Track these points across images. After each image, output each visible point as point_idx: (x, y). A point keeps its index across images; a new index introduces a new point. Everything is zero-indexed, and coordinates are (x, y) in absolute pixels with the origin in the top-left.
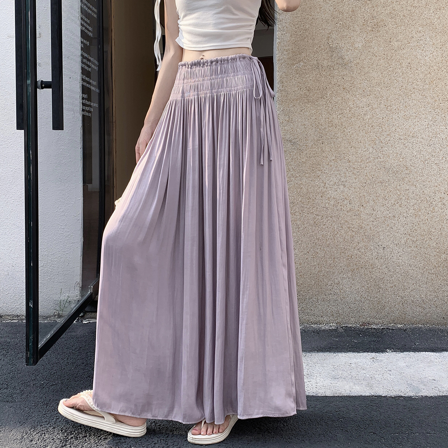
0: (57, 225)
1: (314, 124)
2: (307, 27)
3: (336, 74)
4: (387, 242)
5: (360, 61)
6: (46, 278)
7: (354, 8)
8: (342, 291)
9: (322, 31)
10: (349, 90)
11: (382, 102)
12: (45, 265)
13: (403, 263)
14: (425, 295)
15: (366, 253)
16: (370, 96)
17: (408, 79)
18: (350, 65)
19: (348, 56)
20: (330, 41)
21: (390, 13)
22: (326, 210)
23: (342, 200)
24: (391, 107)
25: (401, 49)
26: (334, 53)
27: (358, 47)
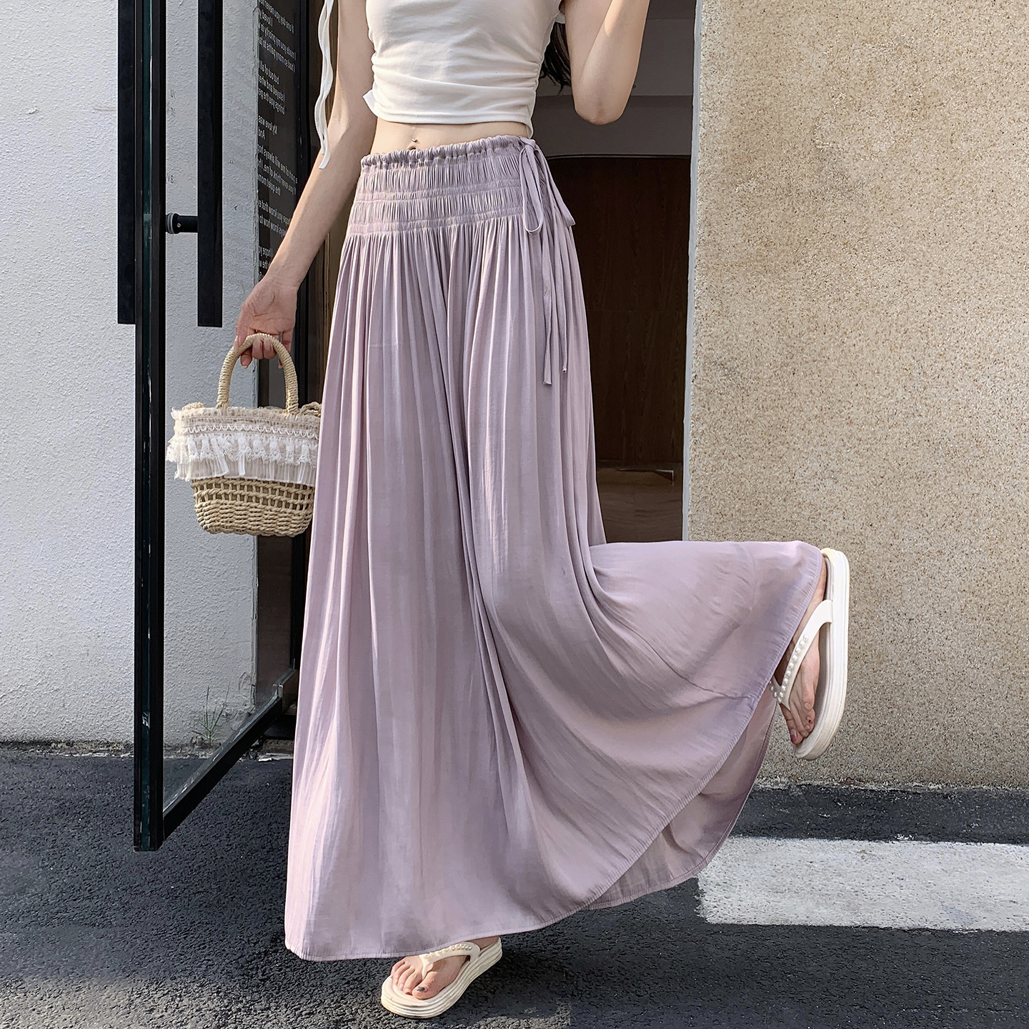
1: (777, 323)
2: (768, 102)
3: (829, 209)
4: (918, 607)
5: (882, 183)
7: (874, 64)
9: (800, 112)
10: (856, 247)
11: (930, 276)
13: (953, 654)
16: (904, 262)
17: (989, 226)
18: (860, 191)
19: (856, 171)
20: (818, 135)
21: (954, 76)
24: (950, 289)
25: (976, 157)
26: (826, 163)
27: (880, 151)
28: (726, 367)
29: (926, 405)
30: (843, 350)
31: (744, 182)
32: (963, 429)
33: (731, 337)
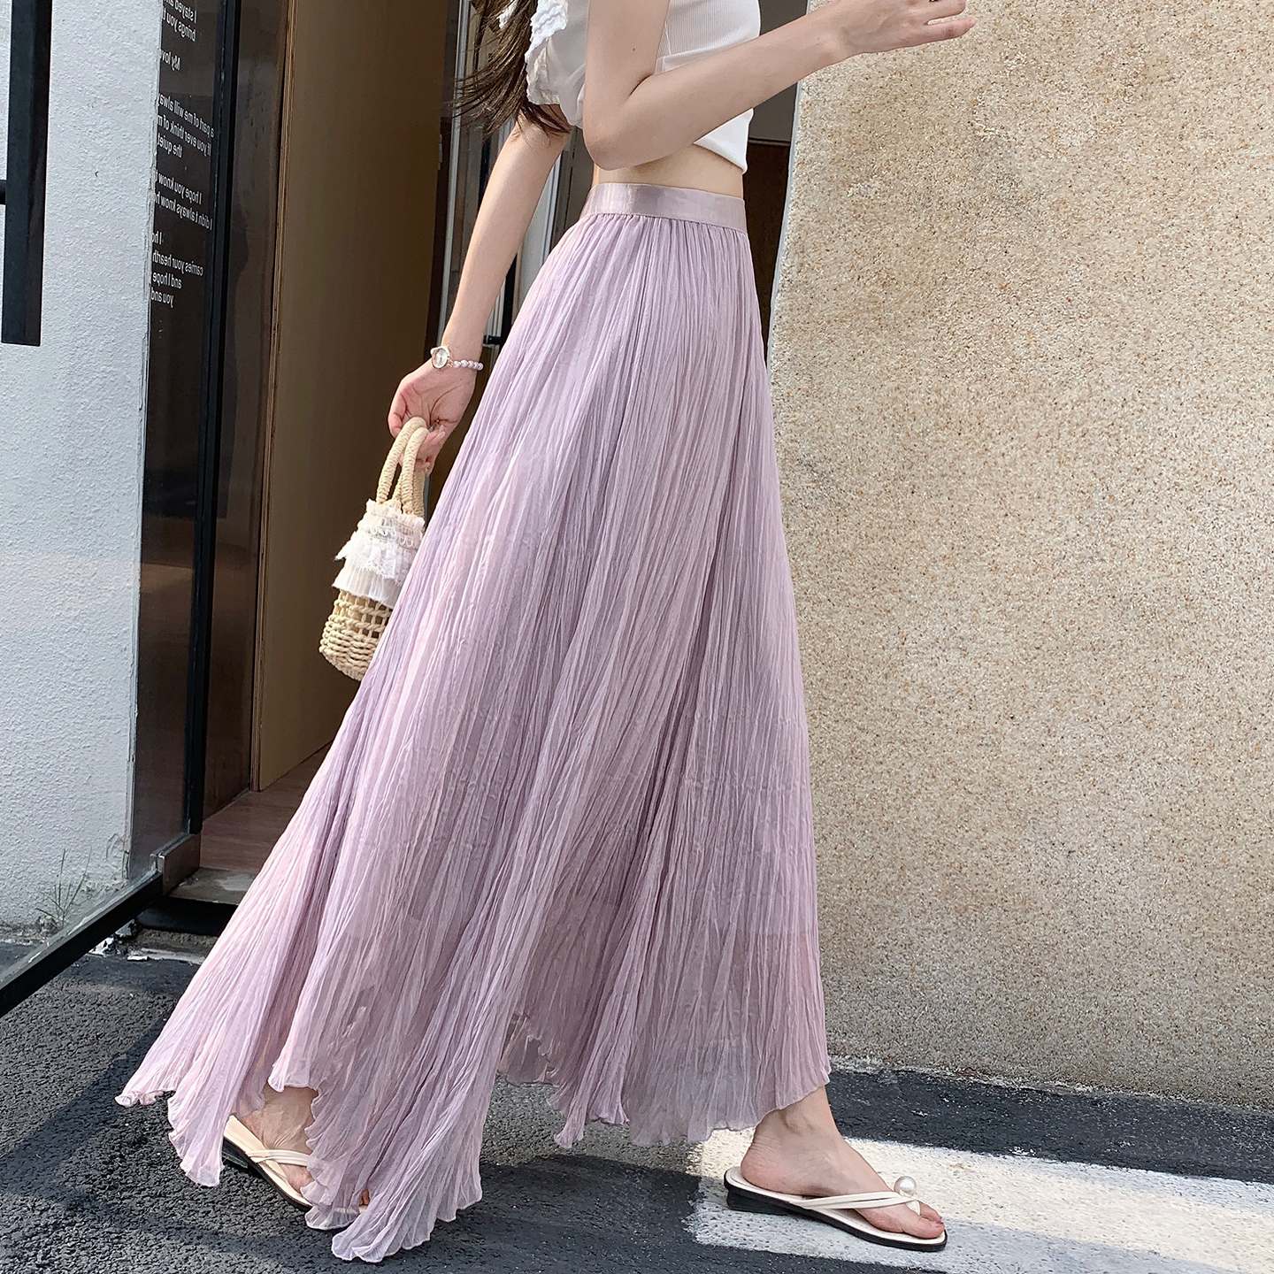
0: (57, 655)
1: (891, 411)
2: (907, 63)
3: (984, 232)
5: (1069, 195)
6: (18, 812)
7: (1073, 11)
8: (918, 968)
9: (954, 79)
10: (1019, 293)
11: (1130, 343)
12: (17, 772)
14: (1187, 1013)
15: (1008, 864)
16: (1090, 319)
17: (1227, 270)
18: (1034, 206)
19: (1032, 173)
20: (980, 115)
21: (1195, 36)
22: (893, 718)
23: (947, 696)
24: (1158, 362)
25: (1216, 164)
26: (988, 158)
27: (1072, 145)
28: (815, 469)
29: (1112, 546)
30: (986, 462)
31: (861, 181)
32: (1166, 581)
33: (823, 427)
